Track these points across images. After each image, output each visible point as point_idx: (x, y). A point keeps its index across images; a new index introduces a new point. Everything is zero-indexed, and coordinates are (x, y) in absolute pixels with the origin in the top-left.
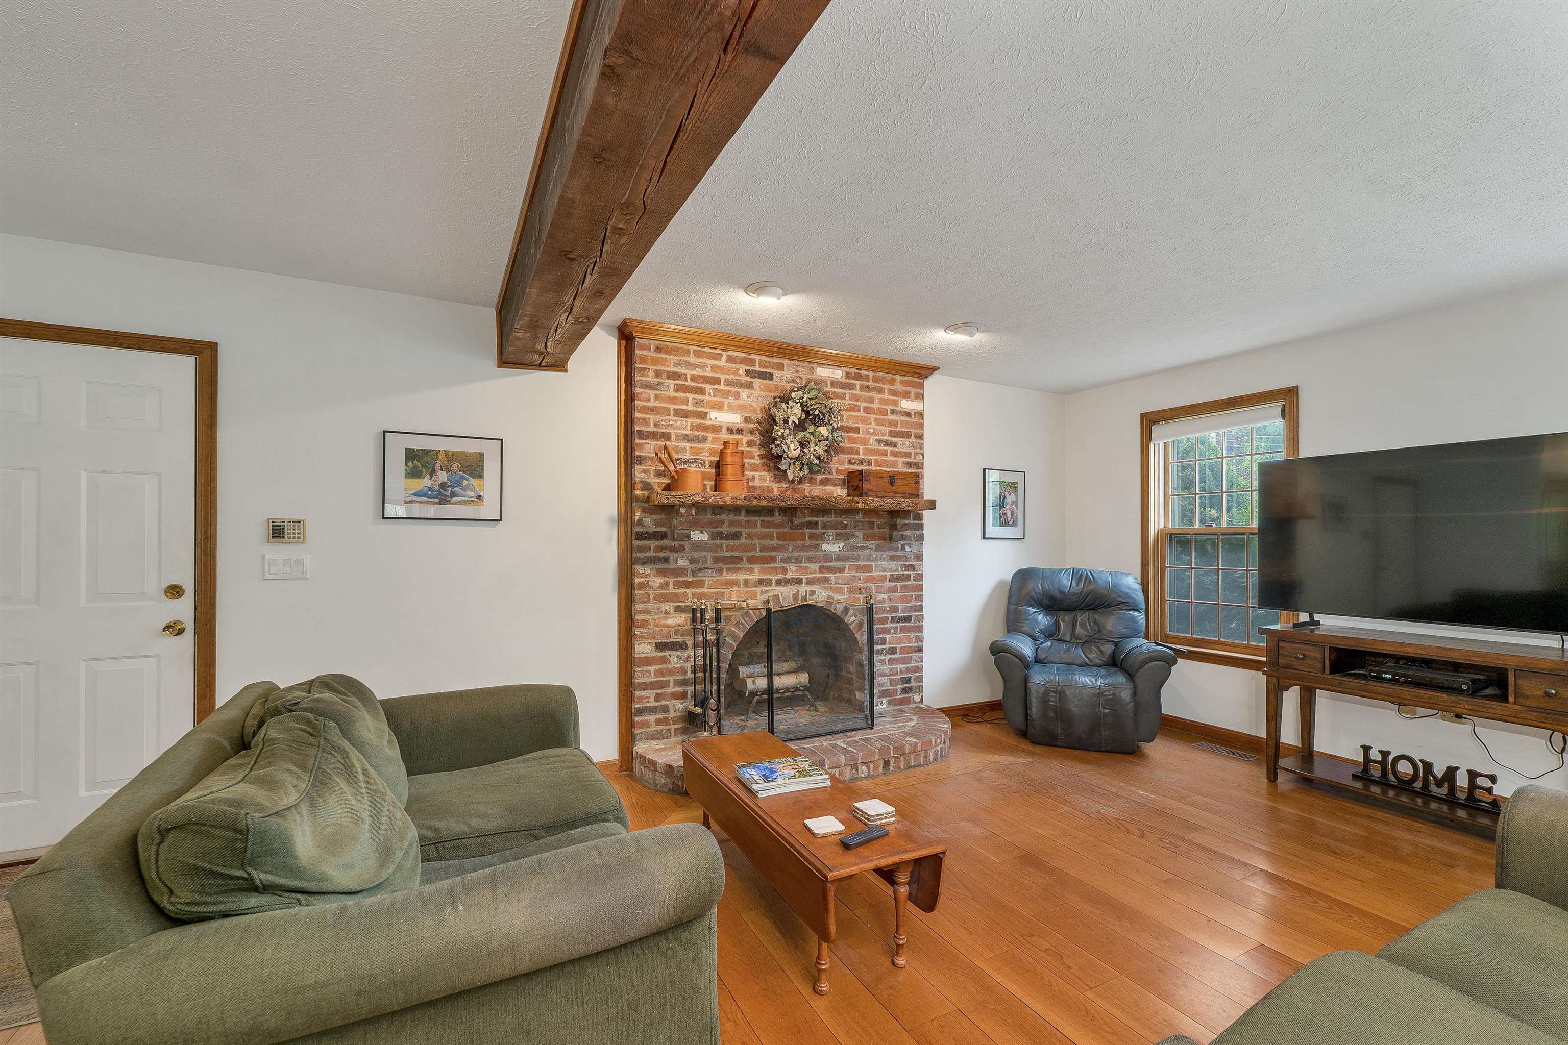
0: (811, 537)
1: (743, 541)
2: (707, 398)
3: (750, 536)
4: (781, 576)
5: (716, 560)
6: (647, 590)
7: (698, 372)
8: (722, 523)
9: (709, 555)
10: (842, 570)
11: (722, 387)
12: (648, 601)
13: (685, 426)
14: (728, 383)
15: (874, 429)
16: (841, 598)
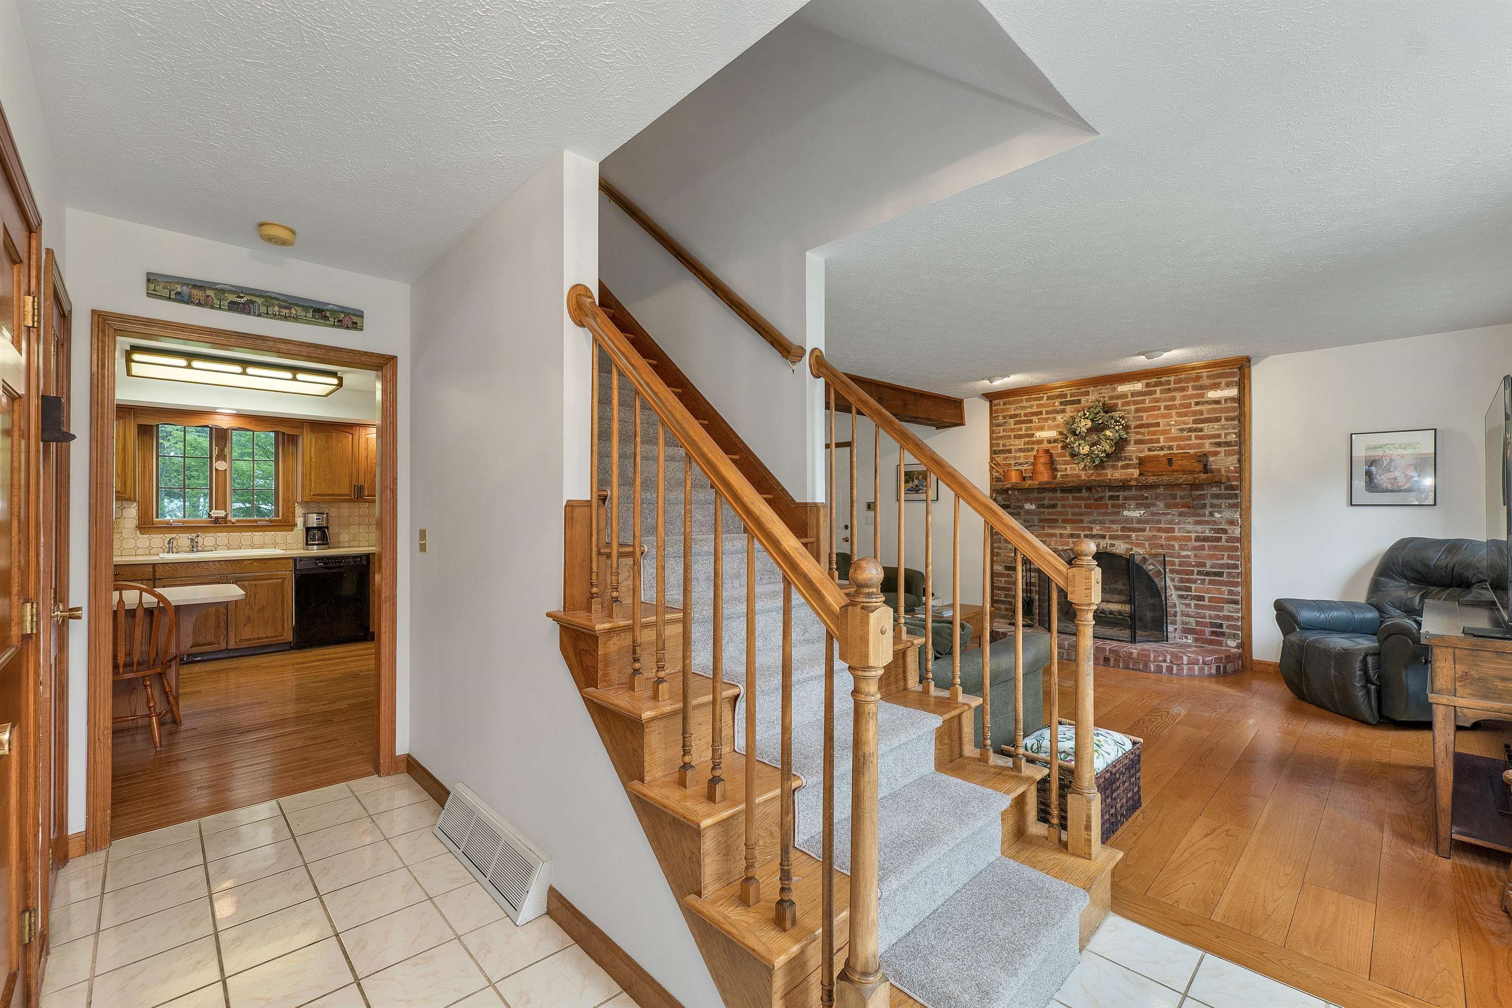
0: (1113, 506)
1: (1059, 509)
2: (1034, 424)
3: (1064, 506)
4: (1088, 533)
5: (1040, 521)
6: (999, 536)
7: (1029, 410)
8: (1044, 498)
9: (1036, 518)
10: (1144, 530)
11: (1044, 416)
12: (1000, 542)
13: (1020, 443)
14: (1048, 413)
15: (1175, 421)
16: (1141, 551)
